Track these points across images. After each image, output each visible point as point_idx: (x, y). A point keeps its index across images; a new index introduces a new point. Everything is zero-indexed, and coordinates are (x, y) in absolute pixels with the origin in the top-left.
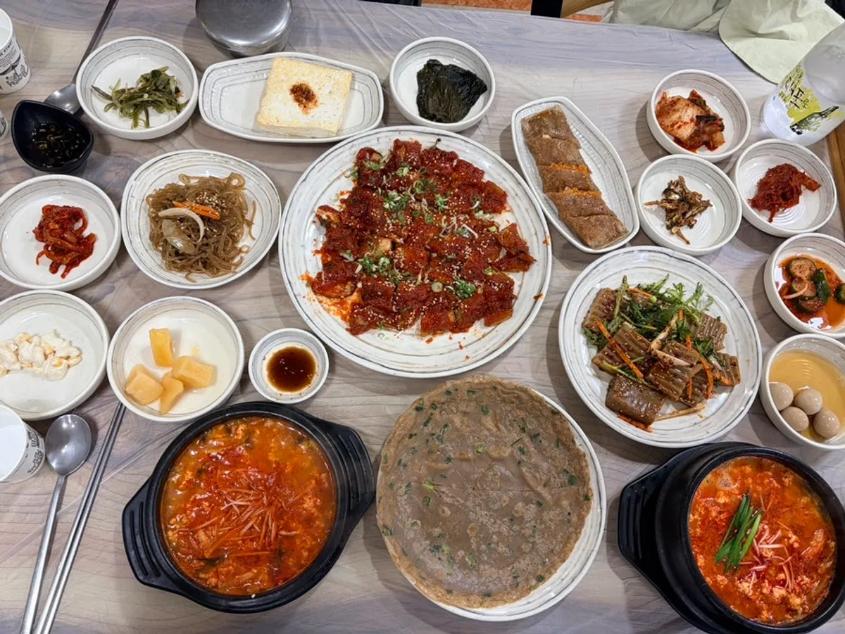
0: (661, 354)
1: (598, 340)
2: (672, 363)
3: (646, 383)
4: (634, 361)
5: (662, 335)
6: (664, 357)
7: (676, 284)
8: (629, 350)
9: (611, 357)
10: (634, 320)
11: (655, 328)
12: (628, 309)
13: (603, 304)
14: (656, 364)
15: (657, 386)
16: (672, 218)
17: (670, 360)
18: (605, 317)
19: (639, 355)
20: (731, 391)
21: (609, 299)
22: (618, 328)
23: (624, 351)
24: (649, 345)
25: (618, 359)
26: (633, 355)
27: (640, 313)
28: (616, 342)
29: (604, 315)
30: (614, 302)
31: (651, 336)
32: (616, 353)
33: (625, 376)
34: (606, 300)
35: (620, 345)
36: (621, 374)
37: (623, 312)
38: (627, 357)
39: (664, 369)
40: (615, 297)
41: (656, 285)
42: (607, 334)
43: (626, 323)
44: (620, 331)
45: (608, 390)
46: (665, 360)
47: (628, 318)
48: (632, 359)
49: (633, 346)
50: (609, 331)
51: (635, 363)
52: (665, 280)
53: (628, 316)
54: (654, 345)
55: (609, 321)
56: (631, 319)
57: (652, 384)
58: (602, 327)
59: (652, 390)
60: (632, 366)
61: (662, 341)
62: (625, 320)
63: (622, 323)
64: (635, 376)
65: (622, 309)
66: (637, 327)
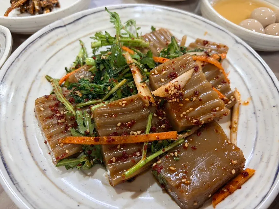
0: (159, 92)
1: (89, 158)
2: (179, 88)
3: (187, 134)
4: (148, 130)
5: (138, 78)
6: (167, 90)
7: (93, 36)
8: (131, 126)
9: (124, 157)
10: (98, 96)
11: (124, 81)
12: (79, 94)
13: (50, 118)
14: (169, 106)
15: (198, 123)
16: (34, 8)
17: (175, 87)
18: (66, 127)
19: (145, 118)
20: (229, 62)
21: (50, 107)
22: (93, 121)
23: (128, 133)
24: (140, 99)
25: (132, 149)
26: (139, 125)
27: (94, 85)
28: (108, 135)
29: (62, 127)
30: (59, 104)
31: (130, 90)
32: (123, 146)
33: (161, 156)
34: (50, 112)
35: (116, 134)
36: (156, 160)
37: (79, 102)
38: (137, 136)
39: (181, 102)
40: (55, 99)
41: (81, 55)
42: (89, 141)
43: (93, 108)
44: (97, 120)
45: (166, 191)
46: (171, 92)
47: (90, 102)
48: (143, 131)
49: (128, 118)
50: (87, 134)
51: (152, 131)
52: (82, 46)
53: (88, 99)
54: (143, 92)
55: (75, 126)
56: (94, 98)
57: (190, 128)
58: (77, 140)
59: (198, 132)
60: (154, 136)
61: (143, 81)
62: (89, 106)
63: (90, 113)
64: (169, 142)
65: (73, 100)
66: (108, 99)
